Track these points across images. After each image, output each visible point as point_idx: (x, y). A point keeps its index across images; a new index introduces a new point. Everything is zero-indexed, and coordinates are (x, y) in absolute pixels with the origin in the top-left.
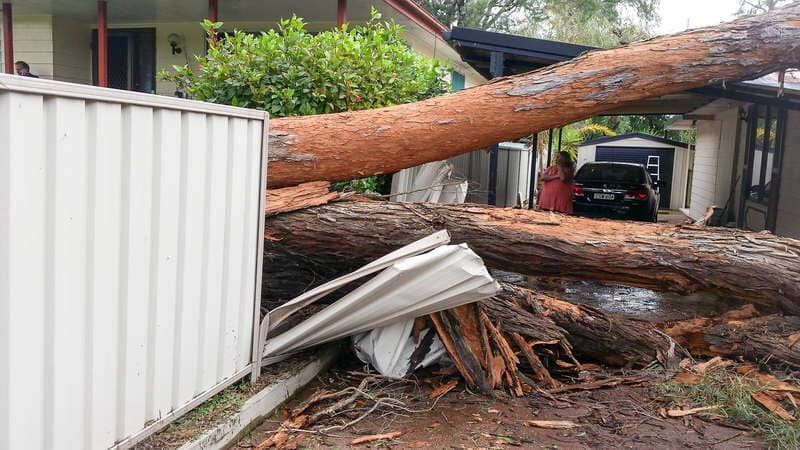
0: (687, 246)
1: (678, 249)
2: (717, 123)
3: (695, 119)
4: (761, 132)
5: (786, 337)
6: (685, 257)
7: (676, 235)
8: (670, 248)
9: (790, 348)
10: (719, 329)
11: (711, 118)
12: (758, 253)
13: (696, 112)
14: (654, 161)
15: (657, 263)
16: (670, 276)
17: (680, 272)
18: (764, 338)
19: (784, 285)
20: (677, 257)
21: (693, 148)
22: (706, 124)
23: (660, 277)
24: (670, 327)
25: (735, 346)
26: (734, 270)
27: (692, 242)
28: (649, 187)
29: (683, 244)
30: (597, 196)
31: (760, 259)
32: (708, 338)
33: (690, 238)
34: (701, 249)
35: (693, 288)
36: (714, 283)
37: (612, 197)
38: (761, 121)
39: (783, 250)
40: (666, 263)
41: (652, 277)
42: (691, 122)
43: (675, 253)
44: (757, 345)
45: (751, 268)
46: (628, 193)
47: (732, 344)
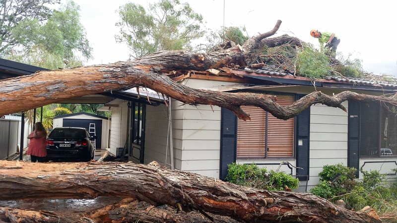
0: (92, 173)
1: (87, 176)
2: (120, 108)
3: (110, 106)
4: (137, 112)
5: (145, 209)
6: (92, 180)
7: (87, 168)
8: (84, 175)
9: (147, 214)
10: (116, 211)
11: (117, 106)
12: (127, 173)
13: (110, 103)
14: (92, 126)
15: (77, 184)
16: (84, 190)
17: (89, 187)
18: (136, 212)
19: (138, 187)
20: (87, 180)
21: (110, 119)
22: (115, 109)
23: (79, 192)
24: (93, 213)
25: (124, 218)
26: (115, 183)
27: (95, 171)
28: (88, 139)
29: (90, 172)
30: (61, 146)
31: (127, 175)
32: (111, 217)
33: (94, 169)
34: (99, 174)
35: (97, 194)
36: (107, 191)
37: (69, 146)
38: (137, 108)
39: (137, 170)
40: (82, 184)
41: (75, 192)
42: (108, 108)
43: (86, 178)
44: (133, 216)
45: (123, 181)
46: (77, 143)
47: (122, 218)
